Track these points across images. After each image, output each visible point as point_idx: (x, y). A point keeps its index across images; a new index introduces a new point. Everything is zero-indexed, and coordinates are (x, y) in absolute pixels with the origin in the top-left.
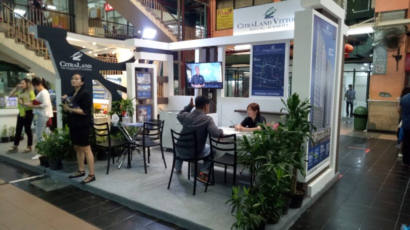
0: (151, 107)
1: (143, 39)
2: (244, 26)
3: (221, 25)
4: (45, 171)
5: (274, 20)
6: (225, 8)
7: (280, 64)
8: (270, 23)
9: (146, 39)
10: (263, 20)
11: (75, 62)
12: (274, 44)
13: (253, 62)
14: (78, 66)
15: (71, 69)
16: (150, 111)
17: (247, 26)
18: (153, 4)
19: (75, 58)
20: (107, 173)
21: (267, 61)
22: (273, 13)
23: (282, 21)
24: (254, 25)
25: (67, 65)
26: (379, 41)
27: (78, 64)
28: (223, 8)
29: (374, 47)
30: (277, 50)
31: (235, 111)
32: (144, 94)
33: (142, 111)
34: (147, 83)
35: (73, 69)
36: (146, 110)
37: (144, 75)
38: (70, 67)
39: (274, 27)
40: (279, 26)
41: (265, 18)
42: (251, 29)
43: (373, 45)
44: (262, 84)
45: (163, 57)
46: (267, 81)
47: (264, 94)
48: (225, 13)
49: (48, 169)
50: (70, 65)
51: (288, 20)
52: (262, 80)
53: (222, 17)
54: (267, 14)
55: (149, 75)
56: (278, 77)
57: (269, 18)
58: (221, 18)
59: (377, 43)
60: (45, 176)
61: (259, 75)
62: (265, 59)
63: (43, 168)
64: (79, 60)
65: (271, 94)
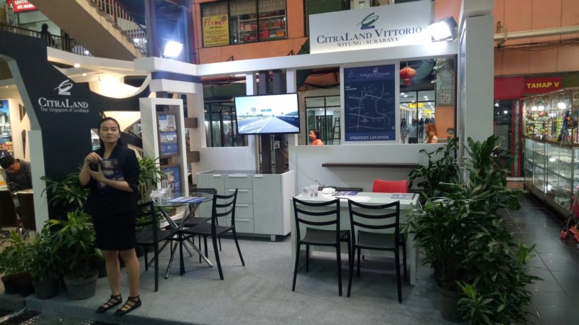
0: (179, 168)
1: (163, 57)
2: (328, 40)
3: (210, 39)
4: (25, 303)
5: (376, 31)
6: (215, 15)
7: (387, 94)
8: (369, 35)
9: (167, 58)
10: (359, 31)
11: (62, 98)
12: (375, 67)
13: (345, 92)
14: (68, 106)
15: (57, 111)
17: (332, 39)
19: (62, 92)
20: (156, 290)
21: (367, 90)
22: (373, 21)
23: (387, 34)
24: (345, 39)
25: (50, 103)
27: (67, 100)
28: (211, 15)
30: (382, 75)
31: (323, 165)
32: (169, 148)
34: (172, 130)
35: (59, 110)
37: (168, 117)
38: (54, 107)
39: (376, 41)
40: (384, 40)
41: (362, 28)
42: (339, 45)
43: (435, 68)
44: (361, 124)
45: (188, 88)
46: (368, 119)
47: (365, 138)
48: (216, 23)
49: (30, 299)
50: (54, 104)
51: (398, 32)
52: (361, 118)
53: (211, 28)
54: (365, 23)
55: (173, 117)
56: (385, 112)
57: (368, 28)
58: (210, 30)
59: (440, 67)
60: (25, 311)
61: (355, 111)
62: (364, 88)
64: (69, 94)
65: (375, 137)
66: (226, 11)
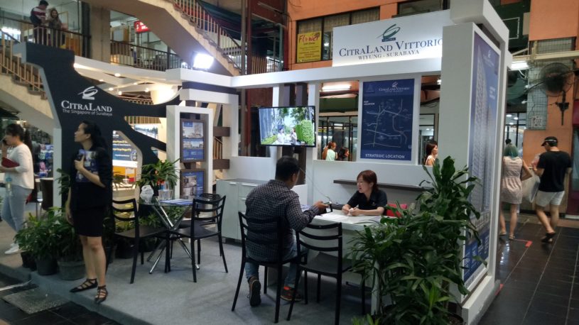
0: (203, 173)
1: (194, 69)
2: (350, 53)
3: (303, 55)
4: (30, 277)
5: (397, 43)
6: (310, 31)
7: (405, 110)
8: (390, 48)
9: (198, 69)
10: (380, 44)
11: (86, 102)
12: (394, 81)
13: (364, 107)
14: (91, 109)
15: (79, 113)
16: (201, 180)
17: (354, 52)
18: (206, 23)
19: (86, 96)
20: (132, 282)
21: (385, 105)
22: (395, 33)
23: (408, 46)
24: (366, 52)
25: (73, 106)
26: (535, 81)
27: (91, 104)
28: (306, 32)
29: (528, 91)
30: (401, 89)
31: (335, 182)
32: (193, 153)
33: (190, 180)
34: (198, 137)
35: (82, 113)
36: (196, 179)
37: (194, 124)
38: (77, 110)
39: (396, 54)
40: (405, 53)
41: (383, 41)
42: (360, 58)
43: (527, 86)
44: (378, 141)
45: (222, 98)
46: (385, 136)
47: (380, 156)
48: (310, 39)
49: (34, 274)
50: (77, 107)
51: (419, 44)
52: (378, 135)
53: (305, 44)
54: (386, 35)
55: (201, 125)
56: (402, 130)
57: (389, 40)
58: (304, 46)
59: (533, 85)
60: (29, 284)
61: (372, 127)
62: (382, 103)
63: (27, 272)
64: (93, 98)
65: (390, 156)
66: (320, 27)
